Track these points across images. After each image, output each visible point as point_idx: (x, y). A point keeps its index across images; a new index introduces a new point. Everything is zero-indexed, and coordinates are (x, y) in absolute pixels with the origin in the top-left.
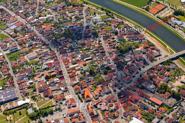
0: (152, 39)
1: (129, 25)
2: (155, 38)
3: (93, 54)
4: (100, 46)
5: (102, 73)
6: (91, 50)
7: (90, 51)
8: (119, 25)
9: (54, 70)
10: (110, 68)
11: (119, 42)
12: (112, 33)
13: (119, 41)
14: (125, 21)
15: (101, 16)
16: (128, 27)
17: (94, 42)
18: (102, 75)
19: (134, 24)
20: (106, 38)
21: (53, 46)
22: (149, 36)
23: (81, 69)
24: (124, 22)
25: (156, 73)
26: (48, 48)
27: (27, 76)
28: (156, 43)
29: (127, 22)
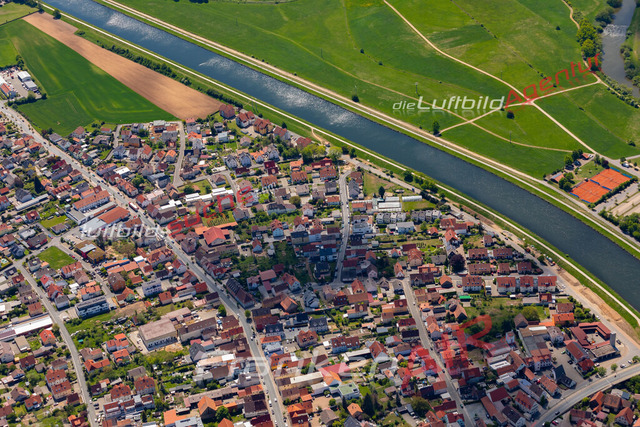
0: (585, 294)
1: (502, 238)
2: (595, 290)
3: (374, 336)
4: (399, 309)
5: (406, 411)
6: (367, 321)
7: (363, 325)
8: (467, 236)
9: (236, 390)
10: (436, 392)
11: (468, 300)
12: (441, 264)
13: (469, 297)
14: (489, 224)
15: (405, 201)
16: (501, 245)
17: (380, 296)
18: (406, 417)
19: (520, 237)
20: (421, 281)
21: (231, 299)
22: (575, 280)
23: (332, 390)
24: (484, 225)
25: (601, 421)
26: (216, 308)
27: (139, 406)
28: (601, 307)
29: (495, 226)
